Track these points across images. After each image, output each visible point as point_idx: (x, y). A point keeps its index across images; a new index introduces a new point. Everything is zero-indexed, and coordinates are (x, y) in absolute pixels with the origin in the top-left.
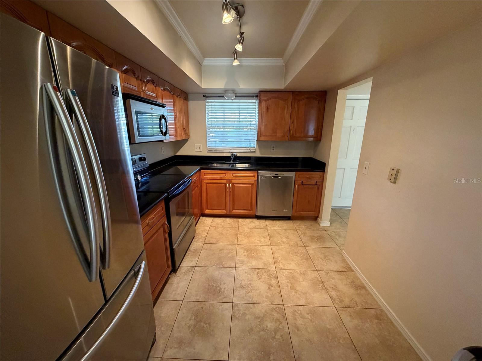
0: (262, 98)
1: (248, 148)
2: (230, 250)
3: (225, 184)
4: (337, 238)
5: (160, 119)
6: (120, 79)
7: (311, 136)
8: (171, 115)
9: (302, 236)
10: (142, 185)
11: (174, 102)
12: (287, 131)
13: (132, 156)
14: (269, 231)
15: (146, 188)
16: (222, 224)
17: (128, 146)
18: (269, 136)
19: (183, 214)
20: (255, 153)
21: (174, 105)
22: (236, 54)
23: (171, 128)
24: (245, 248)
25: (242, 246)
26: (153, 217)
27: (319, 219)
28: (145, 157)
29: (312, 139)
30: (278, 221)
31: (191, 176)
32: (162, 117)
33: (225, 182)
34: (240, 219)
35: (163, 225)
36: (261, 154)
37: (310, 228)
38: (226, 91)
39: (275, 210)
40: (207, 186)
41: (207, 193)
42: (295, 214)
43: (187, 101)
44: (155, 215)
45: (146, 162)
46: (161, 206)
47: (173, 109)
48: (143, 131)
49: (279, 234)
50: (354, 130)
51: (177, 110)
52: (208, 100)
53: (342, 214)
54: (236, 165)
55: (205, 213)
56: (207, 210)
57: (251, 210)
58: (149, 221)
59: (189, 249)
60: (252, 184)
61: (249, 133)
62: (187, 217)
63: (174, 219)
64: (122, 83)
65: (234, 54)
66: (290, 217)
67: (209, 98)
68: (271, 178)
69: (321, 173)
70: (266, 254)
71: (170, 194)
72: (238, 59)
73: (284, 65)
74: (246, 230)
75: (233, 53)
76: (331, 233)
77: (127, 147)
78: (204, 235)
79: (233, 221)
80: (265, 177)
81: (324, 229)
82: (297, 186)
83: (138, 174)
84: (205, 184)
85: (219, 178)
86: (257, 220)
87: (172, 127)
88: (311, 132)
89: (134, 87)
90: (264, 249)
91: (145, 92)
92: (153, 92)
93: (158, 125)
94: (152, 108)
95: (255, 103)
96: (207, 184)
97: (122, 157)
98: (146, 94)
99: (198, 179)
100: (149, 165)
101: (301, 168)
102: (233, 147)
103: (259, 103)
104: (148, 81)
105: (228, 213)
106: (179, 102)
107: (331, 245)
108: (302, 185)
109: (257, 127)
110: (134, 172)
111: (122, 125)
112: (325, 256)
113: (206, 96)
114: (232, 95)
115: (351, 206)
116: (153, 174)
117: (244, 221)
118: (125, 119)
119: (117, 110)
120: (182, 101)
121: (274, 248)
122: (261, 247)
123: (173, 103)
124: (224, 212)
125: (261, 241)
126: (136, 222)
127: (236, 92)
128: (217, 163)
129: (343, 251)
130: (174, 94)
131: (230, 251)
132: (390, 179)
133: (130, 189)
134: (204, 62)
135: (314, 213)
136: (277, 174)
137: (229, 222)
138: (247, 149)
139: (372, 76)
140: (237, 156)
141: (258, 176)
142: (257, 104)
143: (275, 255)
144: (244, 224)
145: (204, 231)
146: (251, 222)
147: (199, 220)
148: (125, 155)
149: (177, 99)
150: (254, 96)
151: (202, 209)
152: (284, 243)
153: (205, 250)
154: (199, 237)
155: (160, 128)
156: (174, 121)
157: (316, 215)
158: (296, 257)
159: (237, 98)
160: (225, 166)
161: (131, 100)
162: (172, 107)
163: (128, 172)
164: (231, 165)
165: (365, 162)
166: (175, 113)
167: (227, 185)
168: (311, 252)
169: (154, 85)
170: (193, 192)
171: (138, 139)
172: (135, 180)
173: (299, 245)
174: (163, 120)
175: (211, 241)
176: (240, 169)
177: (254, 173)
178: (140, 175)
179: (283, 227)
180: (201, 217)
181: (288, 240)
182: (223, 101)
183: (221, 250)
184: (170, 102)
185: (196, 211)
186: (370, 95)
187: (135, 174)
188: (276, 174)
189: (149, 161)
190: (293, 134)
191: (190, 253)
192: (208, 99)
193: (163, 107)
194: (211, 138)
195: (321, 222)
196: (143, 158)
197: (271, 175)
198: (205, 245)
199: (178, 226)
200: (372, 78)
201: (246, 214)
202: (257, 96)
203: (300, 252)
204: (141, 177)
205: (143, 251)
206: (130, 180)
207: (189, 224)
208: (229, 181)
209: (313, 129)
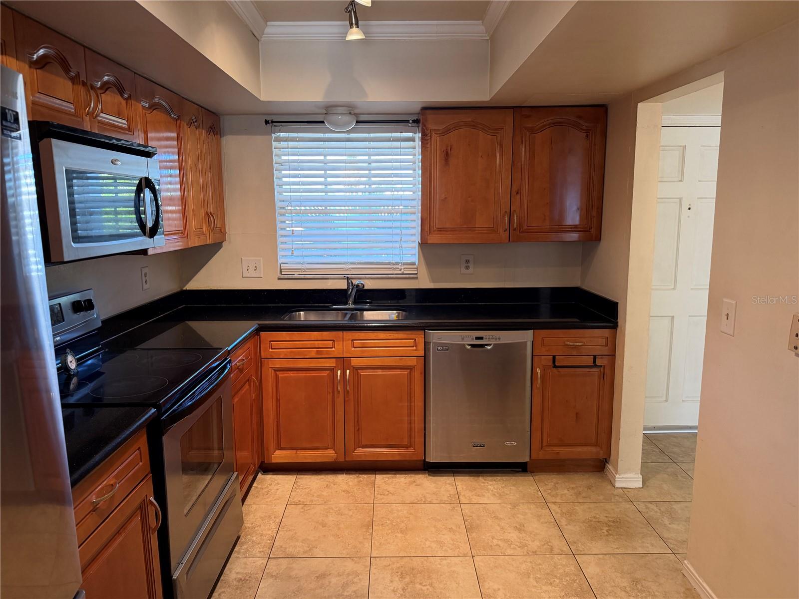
0: (431, 126)
1: (397, 266)
2: (348, 575)
3: (333, 370)
4: (666, 521)
5: (139, 190)
6: (25, 84)
7: (574, 229)
8: (171, 176)
9: (563, 522)
10: (80, 385)
11: (179, 139)
12: (504, 216)
13: (50, 298)
14: (467, 509)
15: (92, 391)
16: (325, 493)
17: (42, 266)
18: (453, 230)
19: (203, 468)
20: (417, 278)
21: (179, 147)
22: (355, 13)
23: (171, 212)
24: (395, 566)
25: (386, 562)
26: (112, 482)
27: (610, 467)
28: (90, 301)
29: (574, 236)
30: (490, 478)
31: (229, 352)
32: (146, 183)
33: (331, 363)
34: (378, 474)
35: (142, 508)
36: (433, 282)
37: (584, 494)
38: (329, 109)
39: (482, 445)
40: (277, 377)
41: (278, 401)
42: (542, 455)
43: (219, 136)
44: (116, 477)
45: (94, 314)
46: (136, 446)
47: (176, 157)
48: (87, 222)
49: (496, 517)
50: (689, 209)
51: (189, 161)
52: (278, 134)
53: (676, 450)
54: (362, 315)
55: (273, 461)
56: (278, 453)
57: (410, 446)
58: (97, 498)
59: (222, 578)
60: (411, 369)
61: (398, 224)
62: (216, 478)
63: (175, 484)
64: (29, 93)
65: (350, 12)
66: (526, 463)
67: (283, 128)
68: (465, 348)
69: (606, 332)
70: (458, 584)
71: (163, 410)
72: (360, 23)
73: (488, 38)
74: (398, 511)
75: (347, 8)
76: (647, 508)
77: (38, 270)
78: (270, 532)
79: (356, 481)
80: (447, 348)
81: (627, 495)
82: (538, 371)
83: (68, 350)
84: (271, 373)
85: (313, 355)
86: (429, 475)
87: (174, 208)
88: (573, 217)
89: (65, 104)
90: (453, 569)
91: (97, 116)
92: (119, 115)
93: (133, 204)
94: (116, 160)
95: (413, 140)
96: (278, 373)
97: (23, 301)
98: (99, 122)
99: (251, 359)
100: (103, 322)
101: (551, 318)
102: (355, 264)
103: (424, 140)
104: (106, 87)
105: (342, 459)
106: (196, 139)
107: (649, 545)
108: (555, 366)
109: (420, 208)
110: (55, 346)
111: (25, 205)
112: (636, 581)
113: (273, 122)
114: (347, 118)
115: (697, 424)
116: (114, 349)
117: (391, 481)
118: (33, 189)
119: (13, 165)
120: (203, 135)
121: (481, 564)
122: (444, 562)
123: (175, 143)
124: (329, 455)
125: (441, 544)
126: (59, 499)
127: (356, 111)
128: (307, 309)
129: (685, 562)
130: (179, 118)
131: (350, 577)
132: (796, 348)
133: (44, 396)
134: (267, 30)
135: (593, 449)
136: (482, 338)
137: (345, 487)
138: (394, 267)
139: (722, 71)
140: (365, 288)
141: (426, 344)
142: (418, 143)
143: (487, 585)
144: (391, 489)
145: (270, 517)
146: (411, 483)
147: (255, 485)
148: (29, 293)
149: (188, 131)
150: (408, 121)
151: (261, 447)
152: (510, 545)
153: (271, 580)
154: (254, 538)
155: (138, 212)
156: (179, 193)
157: (602, 456)
158: (550, 588)
159: (361, 126)
160: (330, 317)
161: (54, 141)
162: (173, 153)
163: (39, 347)
164: (348, 316)
165: (725, 300)
166: (181, 168)
167: (339, 374)
168: (592, 570)
169: (122, 96)
170: (236, 400)
171: (71, 250)
172: (58, 369)
173: (556, 550)
174: (147, 191)
175: (291, 550)
176: (375, 327)
177: (413, 336)
178: (75, 354)
179: (507, 496)
180: (260, 476)
181: (524, 535)
182: (321, 135)
183: (322, 576)
184: (167, 139)
185: (245, 455)
186: (723, 116)
187: (60, 351)
188: (477, 338)
189: (103, 311)
190: (520, 224)
191: (224, 592)
192: (280, 131)
193: (148, 155)
194: (290, 239)
195: (617, 476)
196: (84, 301)
197: (463, 339)
198: (272, 563)
199: (188, 507)
200: (721, 74)
201: (397, 458)
202: (416, 121)
203: (561, 571)
204: (78, 360)
205: (78, 593)
206: (44, 367)
207: (222, 497)
208: (343, 362)
209: (575, 208)
